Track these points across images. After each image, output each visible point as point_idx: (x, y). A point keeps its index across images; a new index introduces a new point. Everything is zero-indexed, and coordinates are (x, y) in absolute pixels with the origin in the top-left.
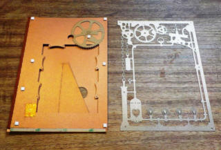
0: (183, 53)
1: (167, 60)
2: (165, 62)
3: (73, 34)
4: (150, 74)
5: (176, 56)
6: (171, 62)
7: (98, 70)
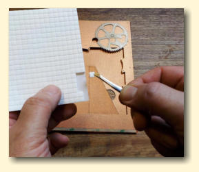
0: (177, 48)
1: (161, 55)
2: (160, 57)
3: (97, 37)
4: (146, 69)
5: (171, 51)
6: (166, 58)
7: (124, 73)
